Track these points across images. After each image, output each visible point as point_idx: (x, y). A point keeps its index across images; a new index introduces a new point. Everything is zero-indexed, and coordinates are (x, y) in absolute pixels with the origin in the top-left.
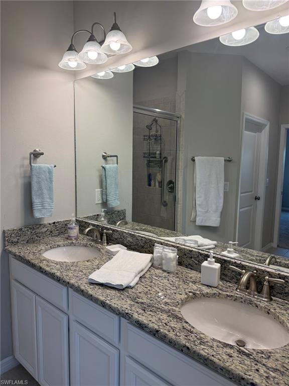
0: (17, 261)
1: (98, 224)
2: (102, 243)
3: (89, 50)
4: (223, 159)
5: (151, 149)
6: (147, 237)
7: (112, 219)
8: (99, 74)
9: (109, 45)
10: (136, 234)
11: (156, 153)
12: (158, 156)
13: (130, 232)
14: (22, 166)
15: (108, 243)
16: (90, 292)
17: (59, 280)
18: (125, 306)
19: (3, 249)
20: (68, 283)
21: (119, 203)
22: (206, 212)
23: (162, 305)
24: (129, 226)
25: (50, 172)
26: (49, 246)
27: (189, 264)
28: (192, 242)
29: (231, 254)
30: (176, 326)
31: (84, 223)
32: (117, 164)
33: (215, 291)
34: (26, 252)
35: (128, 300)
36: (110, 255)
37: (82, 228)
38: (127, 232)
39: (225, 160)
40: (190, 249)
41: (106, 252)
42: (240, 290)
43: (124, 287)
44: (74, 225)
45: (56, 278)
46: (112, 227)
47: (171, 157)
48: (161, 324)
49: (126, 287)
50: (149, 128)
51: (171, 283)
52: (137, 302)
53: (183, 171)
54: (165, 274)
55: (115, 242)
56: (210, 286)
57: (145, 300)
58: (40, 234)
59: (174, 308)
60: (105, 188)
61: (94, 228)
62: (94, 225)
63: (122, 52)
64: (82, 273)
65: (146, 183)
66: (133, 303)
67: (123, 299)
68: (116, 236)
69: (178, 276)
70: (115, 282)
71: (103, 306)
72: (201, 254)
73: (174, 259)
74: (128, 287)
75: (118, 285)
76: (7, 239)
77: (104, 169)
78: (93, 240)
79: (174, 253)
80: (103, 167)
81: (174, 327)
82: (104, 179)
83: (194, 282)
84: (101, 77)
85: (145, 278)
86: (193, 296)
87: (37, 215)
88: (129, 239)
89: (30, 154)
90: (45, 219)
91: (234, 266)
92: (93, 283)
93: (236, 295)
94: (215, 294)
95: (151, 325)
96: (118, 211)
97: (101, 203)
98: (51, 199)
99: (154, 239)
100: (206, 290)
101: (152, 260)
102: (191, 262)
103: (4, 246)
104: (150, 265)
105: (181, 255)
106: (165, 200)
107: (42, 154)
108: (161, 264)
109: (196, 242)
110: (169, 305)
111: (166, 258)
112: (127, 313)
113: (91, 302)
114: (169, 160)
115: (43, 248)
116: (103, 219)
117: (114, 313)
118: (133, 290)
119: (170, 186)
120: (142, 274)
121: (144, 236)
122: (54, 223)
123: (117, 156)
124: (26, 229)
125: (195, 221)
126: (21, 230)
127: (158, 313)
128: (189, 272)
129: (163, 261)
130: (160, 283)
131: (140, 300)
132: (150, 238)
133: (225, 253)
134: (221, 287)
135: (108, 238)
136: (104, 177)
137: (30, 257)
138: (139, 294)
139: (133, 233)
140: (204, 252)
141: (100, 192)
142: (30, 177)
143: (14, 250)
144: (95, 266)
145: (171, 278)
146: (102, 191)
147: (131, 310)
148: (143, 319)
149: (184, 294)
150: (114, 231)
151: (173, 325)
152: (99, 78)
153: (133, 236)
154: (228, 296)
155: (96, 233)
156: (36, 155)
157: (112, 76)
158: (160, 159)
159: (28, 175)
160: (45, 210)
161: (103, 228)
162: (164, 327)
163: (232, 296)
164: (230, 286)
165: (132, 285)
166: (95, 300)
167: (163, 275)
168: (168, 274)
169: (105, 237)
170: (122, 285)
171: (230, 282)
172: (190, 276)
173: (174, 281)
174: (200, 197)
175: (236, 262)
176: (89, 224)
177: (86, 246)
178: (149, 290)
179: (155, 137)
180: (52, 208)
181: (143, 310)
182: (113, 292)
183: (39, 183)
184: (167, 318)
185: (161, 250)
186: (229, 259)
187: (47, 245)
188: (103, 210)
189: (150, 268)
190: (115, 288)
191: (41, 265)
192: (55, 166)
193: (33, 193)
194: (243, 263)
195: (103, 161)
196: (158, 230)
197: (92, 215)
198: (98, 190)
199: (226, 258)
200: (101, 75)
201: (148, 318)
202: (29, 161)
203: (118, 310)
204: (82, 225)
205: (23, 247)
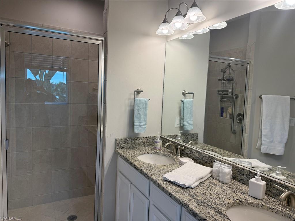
0: (121, 159)
1: (175, 141)
2: (176, 155)
3: (175, 22)
4: (289, 97)
5: (224, 87)
6: (210, 155)
7: (187, 139)
8: (183, 36)
9: (189, 18)
10: (201, 151)
11: (228, 91)
12: (230, 93)
13: (197, 150)
14: (130, 99)
15: (181, 156)
16: (163, 186)
17: (144, 174)
18: (185, 199)
19: (115, 151)
20: (150, 177)
21: (192, 128)
22: (271, 142)
23: (213, 204)
24: (200, 146)
25: (146, 103)
26: (142, 152)
27: (242, 180)
28: (246, 163)
29: (278, 176)
30: (219, 219)
31: (166, 140)
32: (193, 99)
33: (259, 202)
34: (127, 154)
35: (188, 196)
36: (181, 164)
37: (164, 143)
38: (195, 149)
39: (291, 99)
40: (243, 167)
41: (179, 162)
42: (282, 205)
43: (187, 186)
44: (159, 140)
45: (143, 173)
46: (185, 144)
47: (241, 94)
48: (208, 215)
49: (188, 187)
50: (224, 71)
51: (224, 190)
52: (194, 198)
53: (250, 106)
54: (221, 184)
55: (186, 156)
56: (256, 198)
57: (200, 198)
58: (138, 144)
59: (221, 207)
60: (182, 116)
61: (172, 143)
62: (172, 142)
63: (199, 21)
64: (160, 173)
65: (219, 115)
66: (191, 198)
67: (184, 194)
68: (187, 151)
69: (230, 186)
70: (181, 182)
71: (171, 196)
72: (252, 173)
73: (229, 173)
74: (189, 187)
75: (182, 184)
76: (117, 144)
77: (182, 103)
78: (171, 152)
79: (229, 169)
80: (182, 101)
81: (218, 220)
82: (182, 110)
83: (243, 193)
84: (185, 38)
85: (204, 184)
86: (240, 203)
87: (136, 131)
88: (196, 155)
89: (135, 91)
90: (141, 134)
91: (278, 185)
92: (165, 180)
93: (277, 209)
94: (258, 204)
95: (201, 215)
96: (192, 134)
97: (179, 127)
98: (145, 121)
99: (215, 157)
100: (251, 200)
101: (211, 172)
102: (243, 178)
103: (115, 149)
104: (210, 175)
105: (235, 171)
106: (234, 129)
107: (142, 91)
108: (218, 176)
109: (250, 163)
110: (218, 204)
111: (222, 172)
112: (185, 204)
113: (163, 192)
114: (239, 97)
115: (138, 153)
116: (179, 138)
117: (177, 202)
118: (193, 190)
119: (239, 118)
120: (202, 180)
121: (207, 154)
122: (146, 137)
123: (193, 93)
124: (129, 139)
125: (260, 149)
126: (126, 139)
127: (208, 208)
128: (241, 185)
129: (220, 175)
130: (214, 189)
131: (197, 198)
132: (212, 156)
133: (274, 175)
134: (265, 200)
135: (181, 152)
136: (182, 108)
137: (129, 157)
138: (197, 194)
139: (199, 151)
140: (254, 171)
141: (179, 119)
142: (134, 106)
143: (121, 152)
144: (169, 169)
145: (224, 187)
146: (180, 118)
147: (188, 202)
148: (196, 210)
149: (232, 199)
150: (185, 147)
151: (217, 218)
152: (184, 39)
153: (199, 153)
154: (270, 208)
155: (173, 148)
156: (138, 92)
157: (193, 36)
158: (231, 96)
159: (132, 105)
160: (141, 128)
161: (178, 145)
162: (211, 218)
163: (273, 209)
164: (273, 201)
165: (193, 186)
166: (166, 192)
167: (219, 184)
168: (223, 184)
169: (179, 151)
170: (185, 185)
171: (275, 198)
172: (241, 188)
173: (226, 189)
174: (266, 129)
175: (280, 183)
176: (169, 141)
177: (165, 156)
178: (205, 192)
179: (228, 79)
180: (146, 127)
181: (197, 204)
182: (178, 189)
183: (138, 110)
184: (214, 213)
185: (219, 166)
186: (274, 179)
187: (141, 152)
188: (180, 131)
189: (209, 178)
190: (180, 186)
191: (135, 163)
192: (149, 100)
193: (135, 116)
194: (287, 184)
195: (183, 96)
196: (222, 151)
197: (172, 135)
198: (178, 118)
199: (272, 178)
200: (185, 37)
201: (199, 209)
202: (134, 96)
203: (180, 201)
204: (164, 141)
205: (126, 151)
